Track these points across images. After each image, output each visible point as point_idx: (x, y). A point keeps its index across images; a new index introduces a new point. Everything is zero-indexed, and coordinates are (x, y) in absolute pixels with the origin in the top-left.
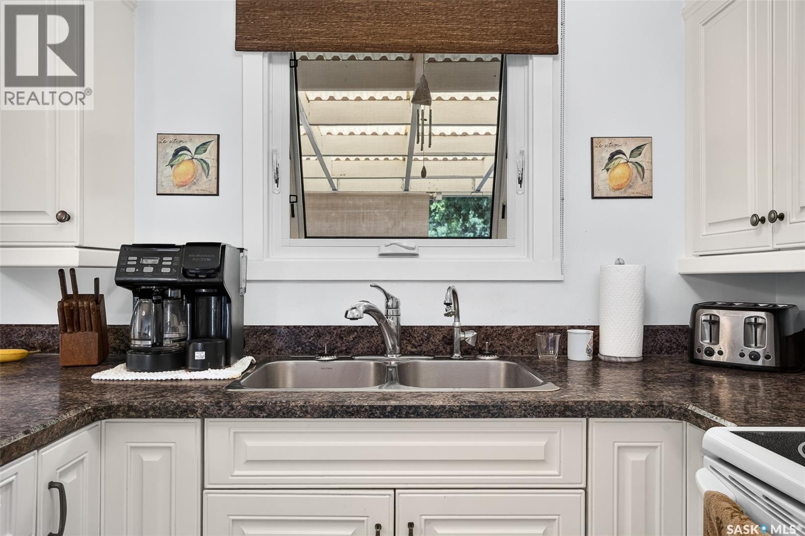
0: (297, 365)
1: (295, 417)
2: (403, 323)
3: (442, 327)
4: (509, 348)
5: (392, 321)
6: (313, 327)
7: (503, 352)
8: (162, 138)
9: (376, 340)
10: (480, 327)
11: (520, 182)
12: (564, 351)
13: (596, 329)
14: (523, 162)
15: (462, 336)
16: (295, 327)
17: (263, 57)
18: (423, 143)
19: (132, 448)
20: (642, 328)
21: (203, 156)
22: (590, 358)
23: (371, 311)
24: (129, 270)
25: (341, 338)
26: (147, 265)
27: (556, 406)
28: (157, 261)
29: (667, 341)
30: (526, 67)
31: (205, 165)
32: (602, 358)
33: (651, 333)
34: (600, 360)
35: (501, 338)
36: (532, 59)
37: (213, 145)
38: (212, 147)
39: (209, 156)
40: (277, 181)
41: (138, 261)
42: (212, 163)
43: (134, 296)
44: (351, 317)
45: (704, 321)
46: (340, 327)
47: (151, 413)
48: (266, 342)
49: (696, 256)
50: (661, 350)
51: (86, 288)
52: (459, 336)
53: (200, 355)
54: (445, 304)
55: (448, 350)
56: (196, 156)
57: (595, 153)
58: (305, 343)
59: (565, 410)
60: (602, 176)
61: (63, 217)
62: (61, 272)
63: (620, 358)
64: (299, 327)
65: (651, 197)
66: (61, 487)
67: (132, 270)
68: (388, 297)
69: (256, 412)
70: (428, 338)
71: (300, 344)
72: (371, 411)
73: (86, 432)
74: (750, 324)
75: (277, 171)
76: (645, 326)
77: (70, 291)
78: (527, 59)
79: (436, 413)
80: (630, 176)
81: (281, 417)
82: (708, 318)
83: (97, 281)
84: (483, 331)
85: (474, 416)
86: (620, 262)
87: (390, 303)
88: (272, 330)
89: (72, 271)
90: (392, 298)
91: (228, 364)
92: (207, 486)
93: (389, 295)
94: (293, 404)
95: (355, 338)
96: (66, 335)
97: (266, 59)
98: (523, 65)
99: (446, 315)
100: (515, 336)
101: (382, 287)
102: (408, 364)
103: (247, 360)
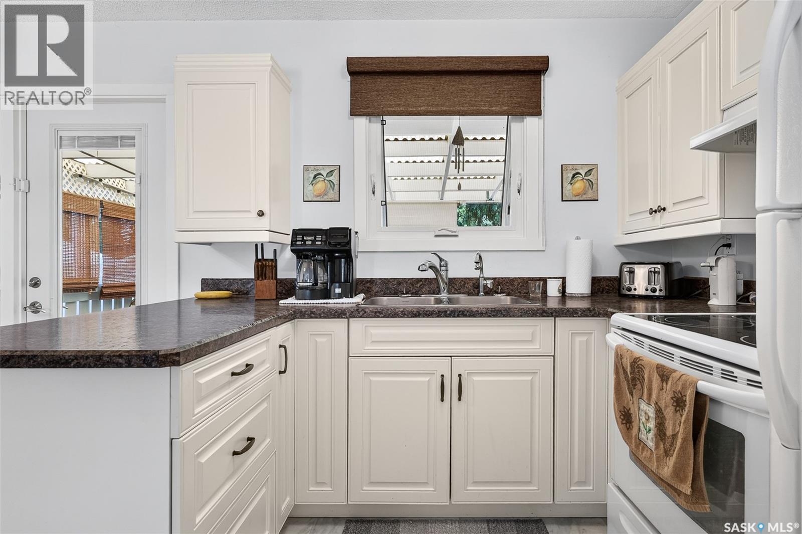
0: (388, 299)
1: (399, 317)
2: (450, 276)
3: (472, 278)
4: (512, 290)
5: (443, 273)
6: (396, 279)
7: (509, 293)
8: (306, 168)
9: (433, 286)
10: (495, 278)
11: (519, 192)
12: (545, 292)
13: (564, 279)
14: (521, 180)
15: (485, 282)
16: (385, 279)
17: (366, 119)
18: (459, 168)
19: (311, 334)
20: (591, 279)
21: (331, 178)
22: (561, 295)
23: (432, 267)
24: (298, 243)
25: (413, 285)
26: (307, 240)
27: (538, 310)
28: (313, 238)
29: (607, 286)
30: (522, 123)
31: (332, 184)
32: (567, 295)
33: (596, 281)
34: (566, 296)
35: (507, 284)
36: (526, 118)
37: (336, 172)
38: (336, 173)
39: (333, 178)
40: (374, 193)
41: (303, 238)
42: (336, 182)
43: (297, 258)
44: (422, 269)
45: (626, 271)
46: (412, 279)
47: (322, 315)
48: (368, 288)
49: (623, 234)
50: (603, 291)
51: (269, 255)
52: (482, 282)
53: (338, 291)
54: (475, 262)
55: (476, 292)
56: (327, 179)
57: (564, 175)
58: (391, 288)
59: (543, 313)
60: (568, 187)
61: (261, 214)
62: (256, 245)
63: (578, 294)
64: (387, 279)
65: (597, 200)
66: (285, 347)
67: (300, 243)
68: (441, 260)
69: (378, 314)
70: (464, 285)
71: (388, 289)
72: (438, 313)
73: (289, 324)
74: (651, 272)
75: (374, 187)
76: (592, 277)
77: (260, 257)
78: (523, 119)
79: (473, 315)
80: (585, 187)
81: (391, 317)
82: (628, 269)
83: (275, 251)
84: (497, 280)
85: (494, 316)
86: (578, 238)
87: (443, 263)
88: (372, 281)
89: (262, 244)
90: (443, 260)
91: (352, 297)
92: (350, 355)
93: (442, 259)
94: (397, 310)
95: (421, 285)
96: (258, 281)
97: (368, 121)
98: (521, 122)
99: (475, 269)
100: (516, 283)
101: (439, 255)
102: (453, 298)
103: (362, 296)
